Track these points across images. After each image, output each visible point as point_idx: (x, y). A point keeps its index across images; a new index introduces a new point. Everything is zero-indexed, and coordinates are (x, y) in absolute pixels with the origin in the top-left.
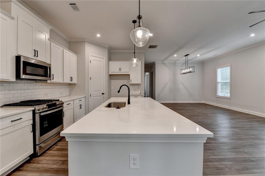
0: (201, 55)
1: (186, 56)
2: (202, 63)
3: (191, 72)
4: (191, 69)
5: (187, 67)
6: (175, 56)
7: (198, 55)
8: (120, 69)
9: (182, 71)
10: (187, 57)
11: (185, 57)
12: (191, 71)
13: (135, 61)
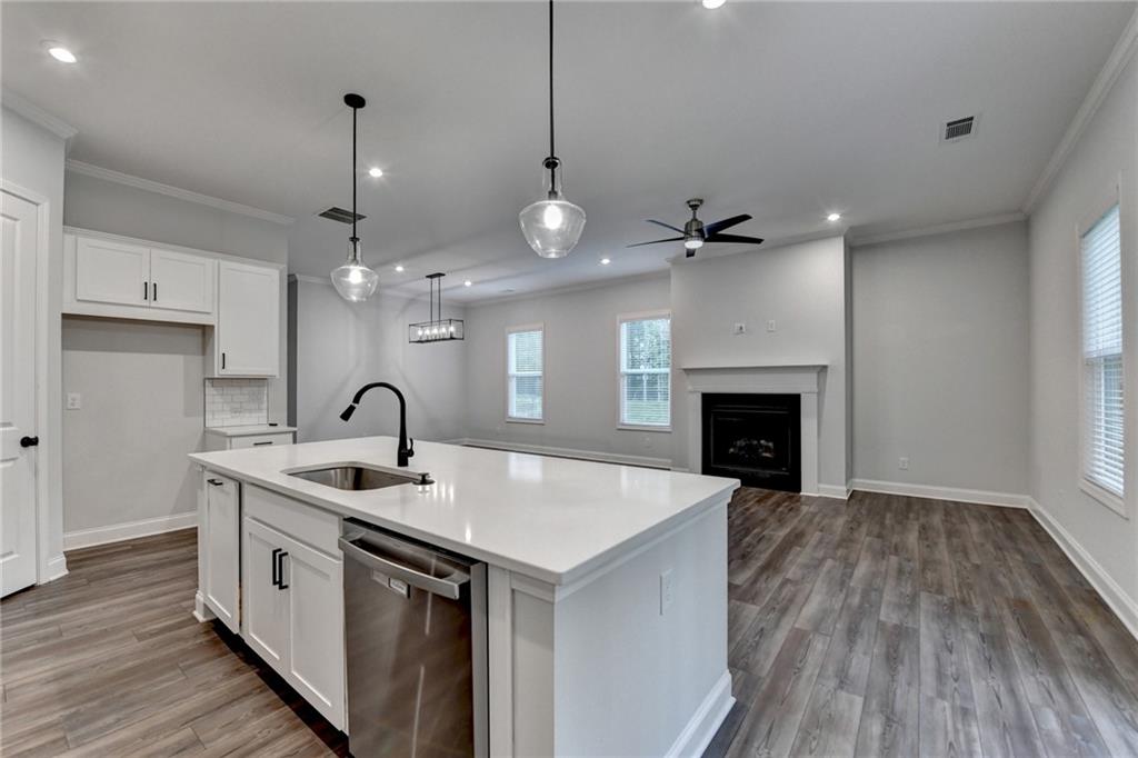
0: (475, 283)
1: (431, 277)
2: (465, 311)
3: (452, 338)
4: (452, 329)
5: (435, 318)
6: (399, 269)
7: (468, 284)
8: (151, 291)
9: (416, 331)
10: (436, 280)
11: (429, 279)
12: (454, 336)
13: (355, 275)
